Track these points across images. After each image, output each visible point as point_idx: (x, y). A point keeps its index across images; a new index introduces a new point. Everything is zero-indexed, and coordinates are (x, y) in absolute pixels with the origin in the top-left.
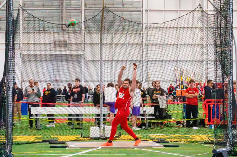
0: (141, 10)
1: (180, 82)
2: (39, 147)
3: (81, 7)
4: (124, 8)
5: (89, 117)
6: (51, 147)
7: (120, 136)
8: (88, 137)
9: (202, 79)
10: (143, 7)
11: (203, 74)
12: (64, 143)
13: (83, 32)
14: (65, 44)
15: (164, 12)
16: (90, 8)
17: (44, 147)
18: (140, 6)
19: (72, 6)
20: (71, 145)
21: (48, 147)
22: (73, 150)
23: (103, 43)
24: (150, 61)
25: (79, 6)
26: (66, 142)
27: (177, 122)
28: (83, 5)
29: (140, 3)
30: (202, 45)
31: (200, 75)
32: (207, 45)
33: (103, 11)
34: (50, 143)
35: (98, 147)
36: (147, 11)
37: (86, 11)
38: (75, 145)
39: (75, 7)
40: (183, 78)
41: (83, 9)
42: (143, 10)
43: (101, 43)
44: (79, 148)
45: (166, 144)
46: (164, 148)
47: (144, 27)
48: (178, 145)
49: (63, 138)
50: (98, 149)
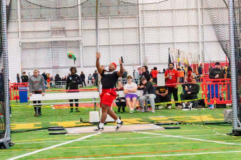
1: (177, 64)
2: (38, 134)
5: (89, 102)
6: (50, 134)
8: (88, 122)
9: (199, 60)
11: (200, 54)
12: (64, 129)
13: (80, 18)
14: (63, 31)
17: (43, 134)
20: (71, 131)
21: (47, 134)
22: (72, 136)
24: (147, 44)
26: (66, 129)
30: (197, 26)
31: (197, 55)
34: (49, 130)
38: (75, 131)
40: (180, 60)
43: (97, 28)
44: (79, 134)
45: (167, 126)
46: (164, 131)
47: (140, 11)
48: (179, 127)
49: (63, 124)
50: (98, 134)
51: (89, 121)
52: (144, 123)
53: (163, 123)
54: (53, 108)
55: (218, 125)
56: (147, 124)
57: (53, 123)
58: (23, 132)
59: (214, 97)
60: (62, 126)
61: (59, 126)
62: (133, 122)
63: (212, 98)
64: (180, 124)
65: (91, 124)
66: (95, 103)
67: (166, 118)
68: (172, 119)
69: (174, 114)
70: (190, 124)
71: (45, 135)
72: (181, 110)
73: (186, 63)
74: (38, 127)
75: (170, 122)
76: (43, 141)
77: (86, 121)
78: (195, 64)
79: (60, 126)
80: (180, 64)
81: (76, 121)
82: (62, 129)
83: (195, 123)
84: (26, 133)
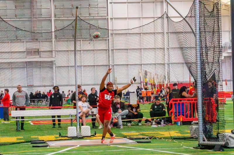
0: (106, 18)
1: (145, 84)
2: (22, 147)
3: (51, 17)
4: (91, 17)
5: (64, 118)
6: (33, 147)
7: (95, 134)
8: (66, 137)
9: (165, 80)
10: (108, 16)
11: (166, 75)
12: (45, 143)
13: (53, 40)
14: (37, 52)
15: (128, 19)
16: (59, 18)
17: (27, 147)
18: (106, 15)
19: (42, 17)
20: (52, 144)
21: (30, 147)
22: (53, 148)
23: (77, 49)
24: (116, 65)
25: (49, 17)
26: (47, 142)
27: (146, 120)
28: (53, 15)
29: (105, 12)
30: (164, 49)
31: (163, 76)
32: (168, 49)
33: (76, 20)
34: (32, 143)
35: (77, 146)
36: (111, 19)
37: (55, 20)
38: (55, 144)
39: (46, 18)
40: (147, 80)
41: (53, 19)
42: (108, 18)
43: (75, 49)
44: (60, 147)
45: (139, 141)
46: (137, 144)
47: (110, 34)
48: (150, 141)
49: (44, 138)
50: (77, 147)
51: (67, 135)
52: (118, 137)
53: (135, 138)
54: (32, 124)
55: (185, 140)
56: (120, 138)
57: (35, 137)
58: (8, 145)
59: (180, 115)
60: (43, 140)
61: (40, 139)
62: (108, 137)
63: (179, 116)
64: (150, 138)
65: (69, 138)
66: (72, 119)
67: (138, 134)
68: (142, 135)
69: (144, 130)
70: (160, 139)
71: (28, 147)
72: (150, 126)
73: (153, 84)
74: (21, 141)
75: (141, 137)
76: (28, 152)
77: (65, 135)
78: (161, 84)
79: (42, 140)
80: (147, 84)
81: (56, 136)
82: (43, 142)
83: (164, 138)
84: (11, 145)
